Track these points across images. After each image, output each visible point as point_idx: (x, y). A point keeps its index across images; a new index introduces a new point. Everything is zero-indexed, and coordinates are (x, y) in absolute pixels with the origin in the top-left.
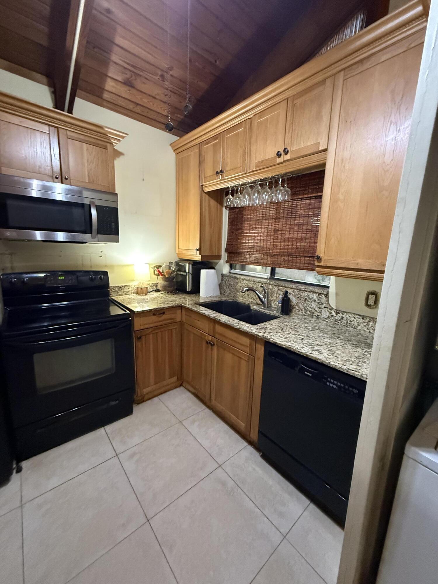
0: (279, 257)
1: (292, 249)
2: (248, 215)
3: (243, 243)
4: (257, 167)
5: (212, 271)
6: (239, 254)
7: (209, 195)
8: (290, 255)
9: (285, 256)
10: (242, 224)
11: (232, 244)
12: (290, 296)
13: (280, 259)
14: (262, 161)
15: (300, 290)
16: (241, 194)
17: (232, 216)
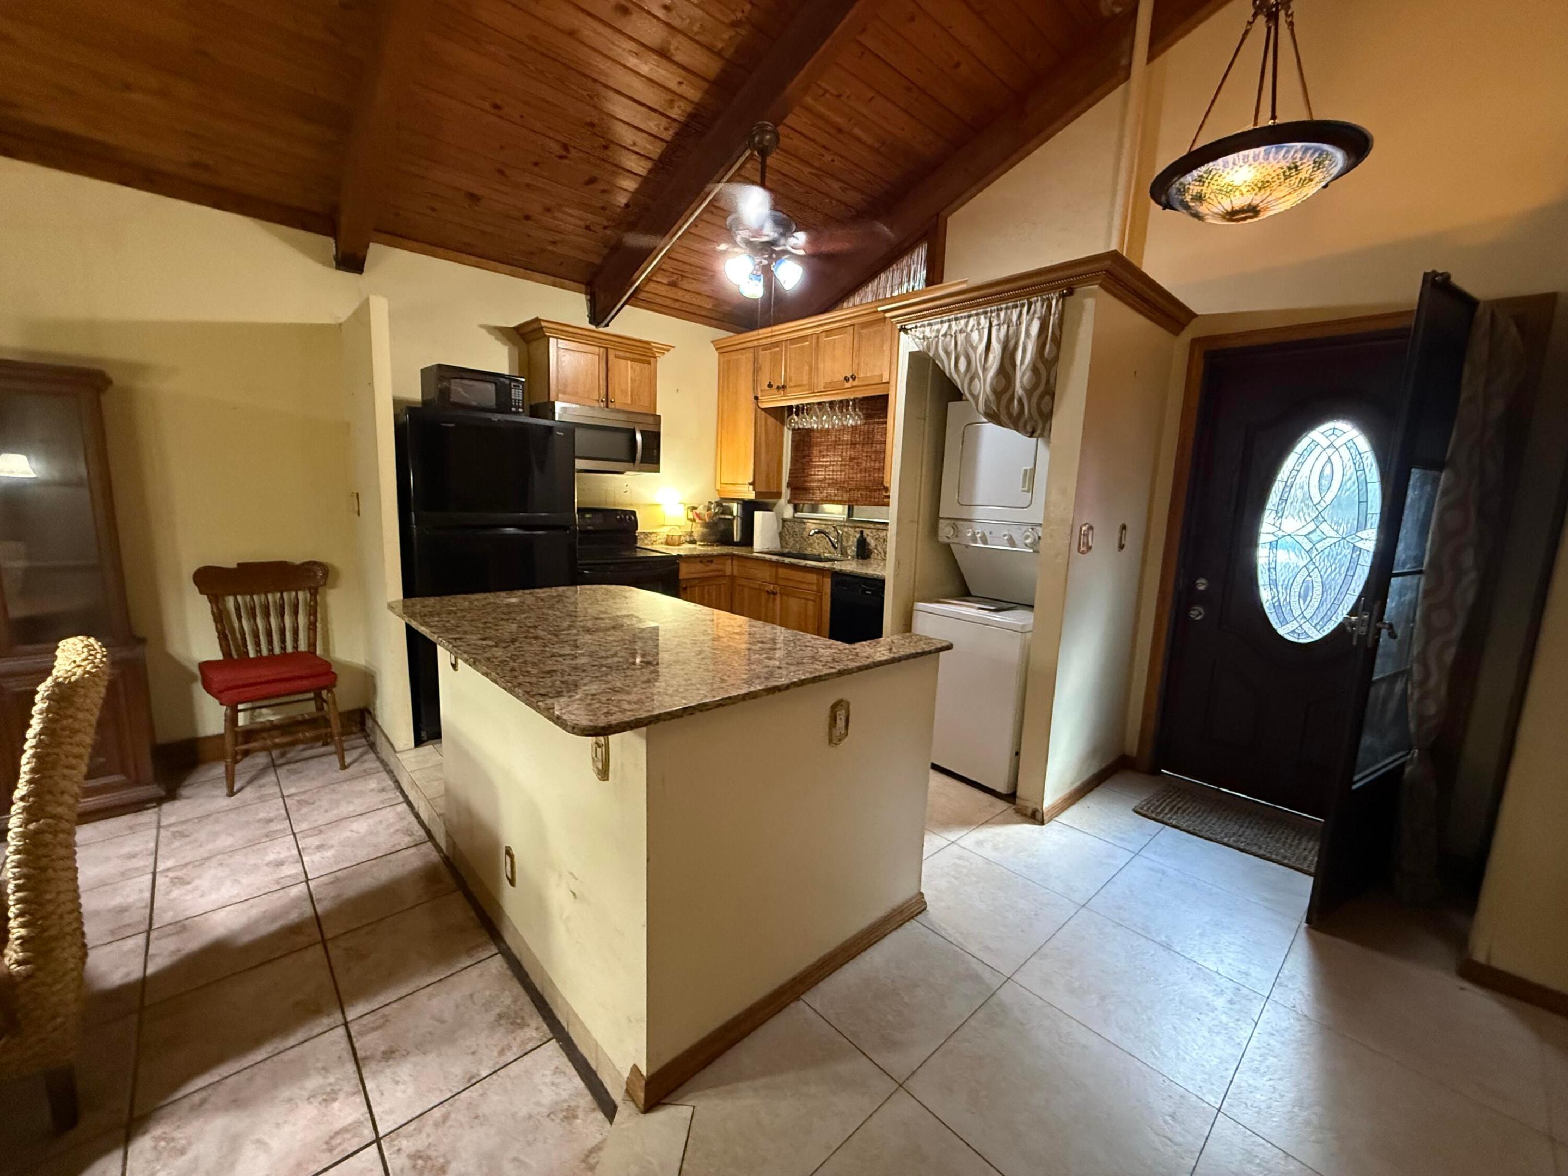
0: (856, 492)
1: (870, 481)
2: (817, 437)
3: (811, 475)
4: (824, 387)
5: (770, 513)
6: (806, 490)
7: (766, 412)
8: (867, 488)
9: (862, 490)
10: (809, 450)
11: (797, 477)
12: (869, 539)
13: (857, 494)
14: (830, 383)
15: (878, 529)
16: (808, 414)
17: (797, 438)
